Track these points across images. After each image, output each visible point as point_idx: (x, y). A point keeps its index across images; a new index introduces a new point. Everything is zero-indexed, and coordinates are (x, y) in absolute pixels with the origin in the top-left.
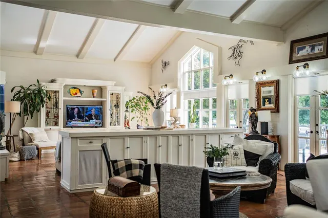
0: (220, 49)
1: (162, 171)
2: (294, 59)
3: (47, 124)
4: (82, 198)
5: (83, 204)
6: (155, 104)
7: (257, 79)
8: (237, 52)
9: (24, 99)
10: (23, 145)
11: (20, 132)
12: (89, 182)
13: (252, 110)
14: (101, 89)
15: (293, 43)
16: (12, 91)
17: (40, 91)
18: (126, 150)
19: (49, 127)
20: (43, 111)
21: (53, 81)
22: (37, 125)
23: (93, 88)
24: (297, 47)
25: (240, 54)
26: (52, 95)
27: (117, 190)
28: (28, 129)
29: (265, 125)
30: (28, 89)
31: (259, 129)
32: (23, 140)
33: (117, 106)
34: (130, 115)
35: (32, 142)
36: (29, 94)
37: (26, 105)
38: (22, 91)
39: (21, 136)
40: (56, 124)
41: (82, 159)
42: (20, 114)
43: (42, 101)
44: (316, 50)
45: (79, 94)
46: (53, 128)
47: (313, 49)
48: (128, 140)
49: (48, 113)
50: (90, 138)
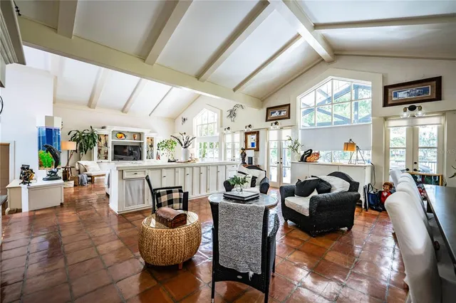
0: (221, 111)
1: (221, 211)
2: (269, 118)
3: (99, 158)
4: (128, 218)
5: (130, 225)
6: (183, 144)
7: (246, 130)
8: (232, 114)
9: (80, 140)
10: (79, 174)
11: (77, 164)
12: (133, 204)
13: (242, 149)
14: (140, 134)
15: (268, 109)
16: (69, 134)
17: (93, 134)
18: (163, 179)
19: (100, 161)
20: (96, 149)
21: (103, 128)
22: (91, 159)
23: (134, 134)
24: (270, 111)
25: (234, 115)
26: (103, 138)
27: (165, 222)
28: (83, 162)
29: (250, 159)
30: (83, 133)
31: (246, 161)
32: (79, 170)
33: (151, 146)
34: (161, 152)
35: (86, 171)
36: (84, 136)
37: (81, 144)
38: (78, 134)
39: (77, 168)
40: (106, 158)
41: (128, 187)
42: (76, 151)
43: (94, 141)
44: (282, 114)
45: (124, 138)
46: (103, 161)
47: (280, 113)
48: (164, 171)
49: (99, 151)
50: (135, 170)
